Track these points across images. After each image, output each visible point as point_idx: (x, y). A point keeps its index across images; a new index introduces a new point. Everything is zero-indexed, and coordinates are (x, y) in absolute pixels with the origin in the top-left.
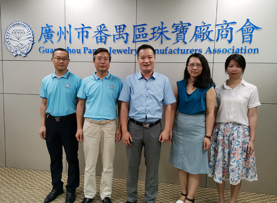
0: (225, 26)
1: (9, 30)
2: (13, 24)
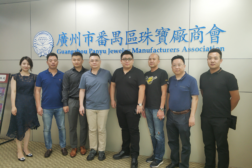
0: (197, 30)
1: (36, 37)
2: (39, 33)
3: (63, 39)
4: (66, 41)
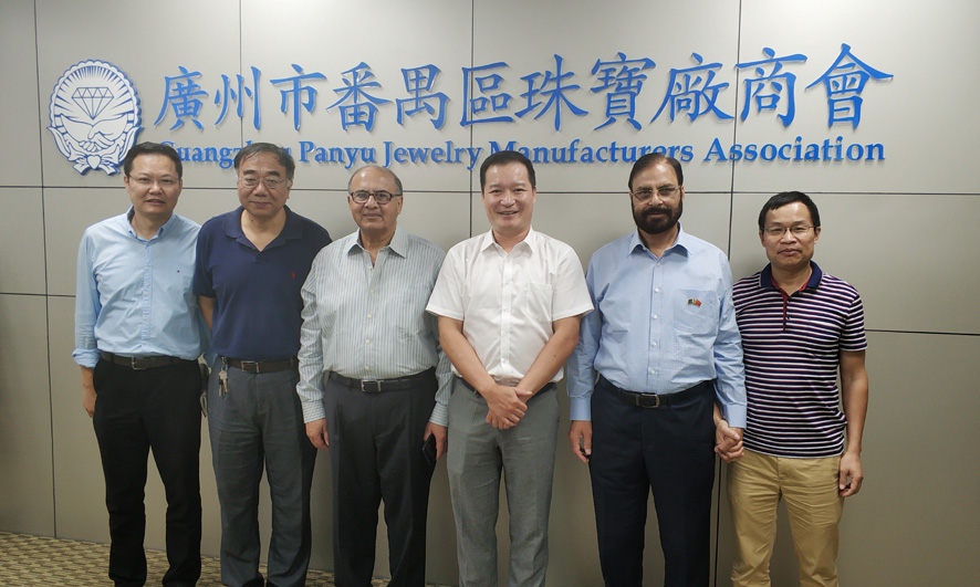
0: (768, 70)
1: (64, 86)
2: (74, 68)
3: (185, 96)
4: (198, 104)
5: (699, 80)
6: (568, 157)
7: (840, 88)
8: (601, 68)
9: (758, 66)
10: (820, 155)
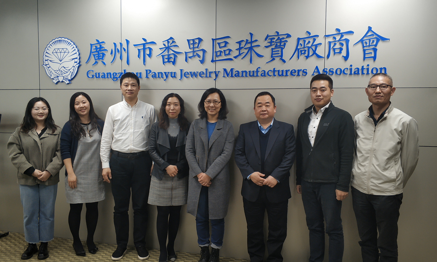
0: (338, 38)
1: (49, 48)
2: (54, 41)
3: (98, 51)
4: (104, 55)
5: (309, 42)
6: (255, 74)
7: (368, 45)
8: (269, 38)
9: (334, 36)
10: (360, 72)
